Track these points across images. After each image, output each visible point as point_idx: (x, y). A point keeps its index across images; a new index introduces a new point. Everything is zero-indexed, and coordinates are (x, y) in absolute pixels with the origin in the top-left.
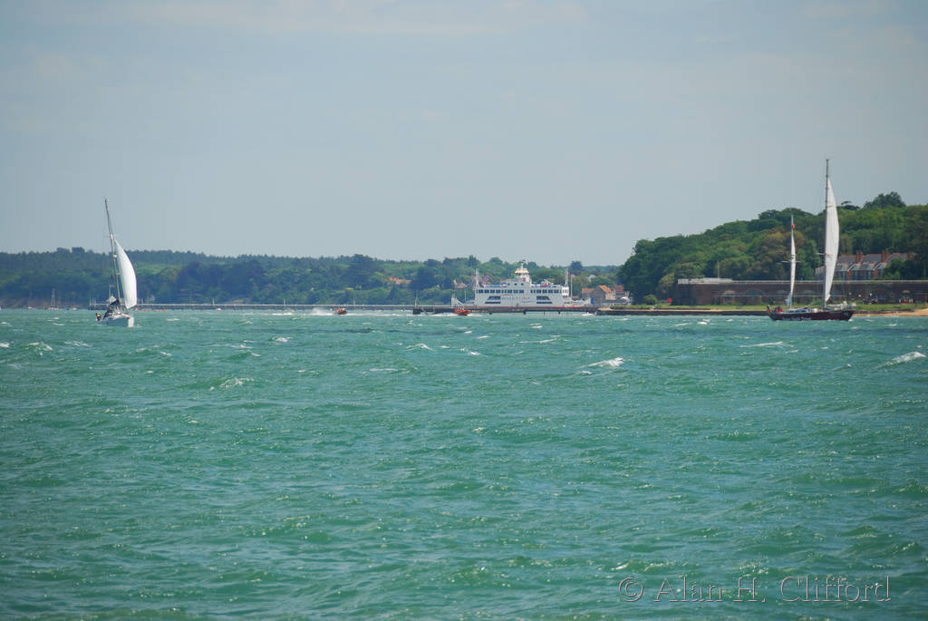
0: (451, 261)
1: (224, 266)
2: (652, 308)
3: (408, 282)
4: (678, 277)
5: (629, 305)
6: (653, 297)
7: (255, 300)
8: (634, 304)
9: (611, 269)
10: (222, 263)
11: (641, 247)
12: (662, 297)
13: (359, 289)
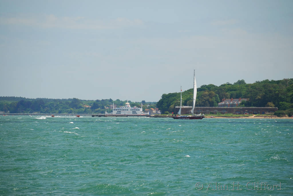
0: (104, 100)
1: (32, 101)
2: (167, 115)
3: (90, 107)
4: (175, 106)
5: (160, 114)
6: (168, 112)
7: (41, 112)
8: (161, 114)
9: (155, 103)
10: (31, 101)
11: (164, 96)
12: (170, 112)
13: (74, 109)
